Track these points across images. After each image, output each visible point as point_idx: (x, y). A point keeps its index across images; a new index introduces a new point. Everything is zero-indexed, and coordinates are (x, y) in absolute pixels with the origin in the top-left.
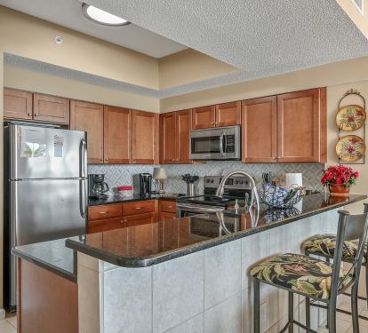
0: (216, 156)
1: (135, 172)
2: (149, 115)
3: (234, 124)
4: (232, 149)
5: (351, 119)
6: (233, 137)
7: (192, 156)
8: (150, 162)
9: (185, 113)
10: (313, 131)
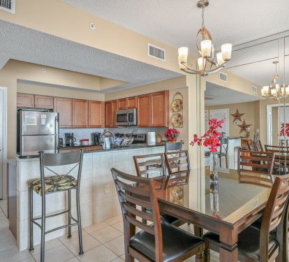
0: (126, 124)
1: (93, 132)
2: (99, 102)
3: (134, 107)
4: (132, 121)
5: (177, 106)
6: (133, 114)
7: (117, 124)
8: (99, 127)
9: (115, 101)
10: (164, 112)
